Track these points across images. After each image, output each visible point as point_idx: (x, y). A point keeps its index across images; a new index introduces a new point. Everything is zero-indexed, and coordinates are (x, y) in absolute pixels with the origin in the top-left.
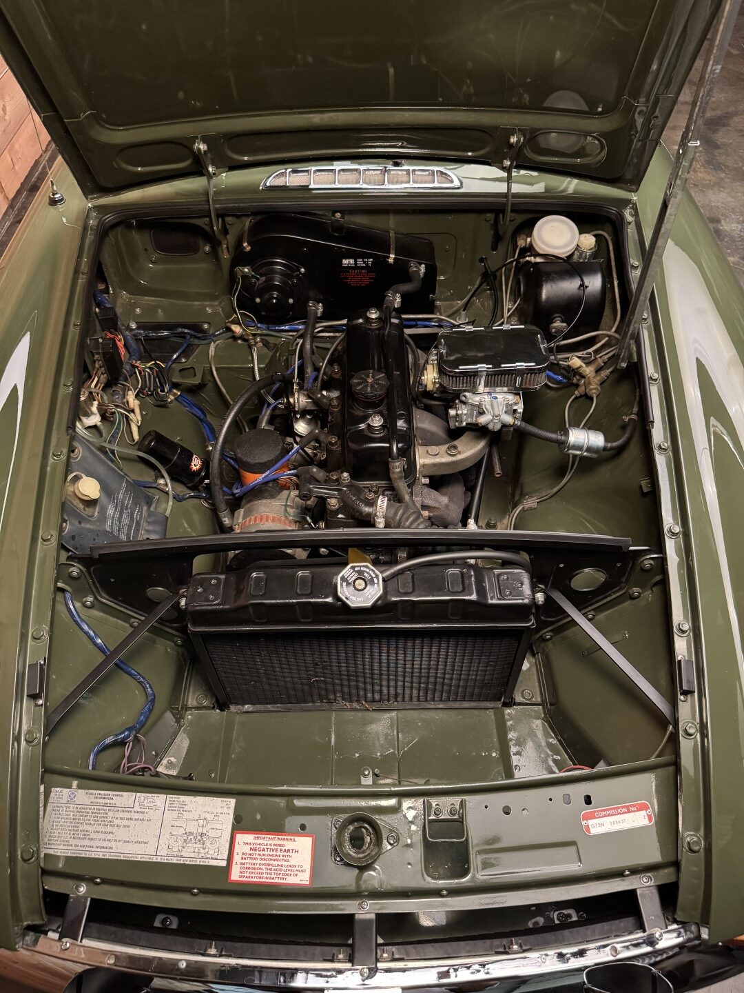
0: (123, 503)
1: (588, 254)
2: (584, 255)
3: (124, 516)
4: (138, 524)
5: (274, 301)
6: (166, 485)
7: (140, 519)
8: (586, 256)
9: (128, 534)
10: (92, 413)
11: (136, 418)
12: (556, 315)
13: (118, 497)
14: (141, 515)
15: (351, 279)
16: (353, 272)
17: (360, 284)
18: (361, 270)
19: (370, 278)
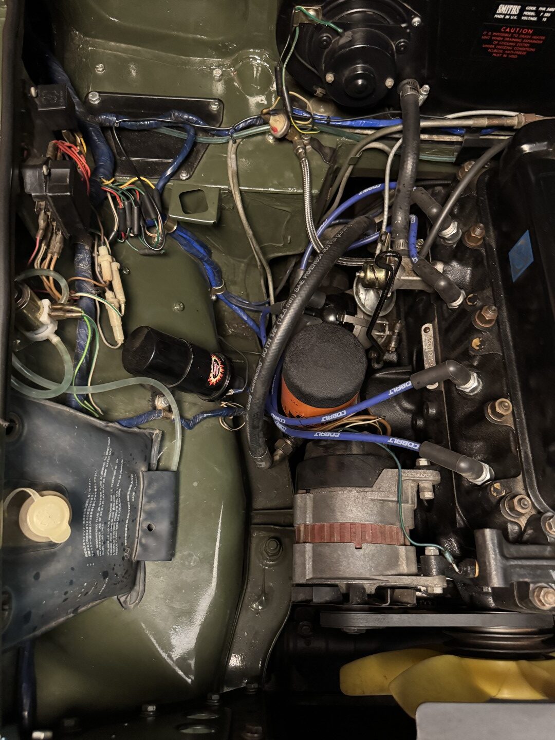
0: (107, 484)
3: (112, 507)
4: (134, 509)
5: (360, 82)
6: (169, 409)
7: (137, 497)
9: (119, 538)
10: (42, 324)
11: (115, 299)
13: (98, 477)
14: (137, 492)
15: (496, 42)
16: (507, 32)
17: (508, 54)
18: (524, 28)
19: (532, 45)
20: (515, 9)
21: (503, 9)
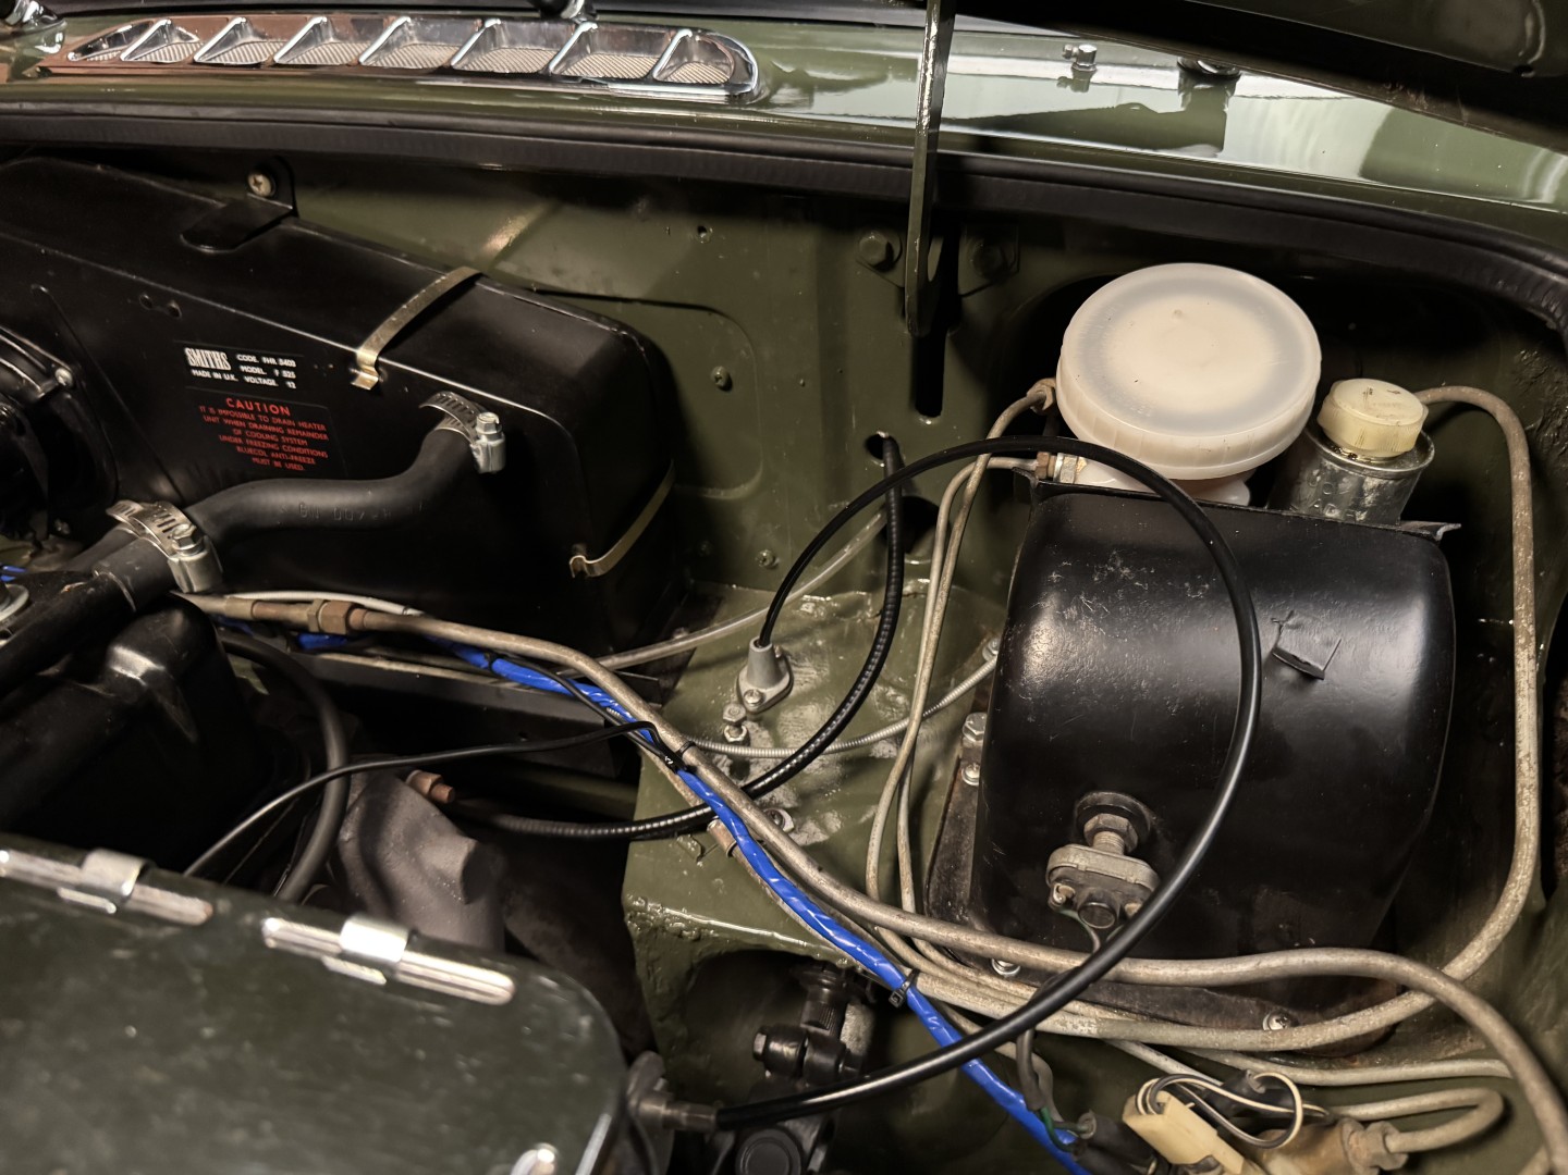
1: (1371, 483)
2: (1347, 485)
8: (1360, 493)
12: (1106, 797)
15: (239, 432)
16: (240, 410)
17: (283, 461)
18: (268, 404)
19: (313, 444)
20: (219, 360)
21: (196, 357)
